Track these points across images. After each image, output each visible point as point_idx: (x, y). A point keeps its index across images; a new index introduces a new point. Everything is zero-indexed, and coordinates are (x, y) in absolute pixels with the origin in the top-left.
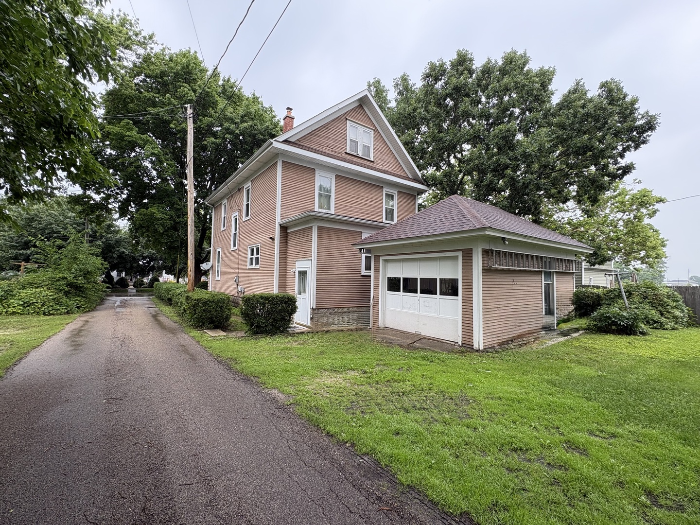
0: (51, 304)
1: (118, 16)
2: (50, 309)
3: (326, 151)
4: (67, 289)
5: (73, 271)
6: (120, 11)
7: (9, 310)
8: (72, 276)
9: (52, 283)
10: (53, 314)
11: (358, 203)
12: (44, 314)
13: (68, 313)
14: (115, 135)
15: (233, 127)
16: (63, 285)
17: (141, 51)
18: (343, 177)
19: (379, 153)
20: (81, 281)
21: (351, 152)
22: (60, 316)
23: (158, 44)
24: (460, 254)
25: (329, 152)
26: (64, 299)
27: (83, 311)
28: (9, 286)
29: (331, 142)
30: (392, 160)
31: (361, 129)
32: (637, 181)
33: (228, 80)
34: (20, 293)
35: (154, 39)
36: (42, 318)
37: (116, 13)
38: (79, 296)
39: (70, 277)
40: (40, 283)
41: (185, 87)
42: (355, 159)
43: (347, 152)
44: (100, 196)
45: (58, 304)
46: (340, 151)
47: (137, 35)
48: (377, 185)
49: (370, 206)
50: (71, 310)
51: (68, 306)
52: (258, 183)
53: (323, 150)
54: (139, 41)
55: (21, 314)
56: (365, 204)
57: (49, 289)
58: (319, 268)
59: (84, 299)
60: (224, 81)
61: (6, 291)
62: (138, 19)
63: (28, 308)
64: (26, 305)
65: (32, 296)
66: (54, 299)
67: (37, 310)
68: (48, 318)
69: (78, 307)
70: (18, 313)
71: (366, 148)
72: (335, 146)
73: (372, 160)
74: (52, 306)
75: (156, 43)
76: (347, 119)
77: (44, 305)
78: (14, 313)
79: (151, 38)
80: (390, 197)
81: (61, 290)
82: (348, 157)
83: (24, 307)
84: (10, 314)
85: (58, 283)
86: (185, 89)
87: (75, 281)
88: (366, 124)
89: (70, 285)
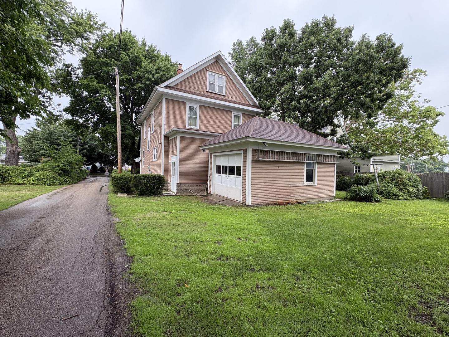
0: (51, 179)
1: (85, 13)
2: (51, 182)
3: (193, 91)
4: (60, 172)
5: (63, 162)
6: (86, 10)
7: (31, 182)
8: (63, 165)
9: (53, 169)
10: (52, 185)
11: (215, 122)
12: (48, 185)
13: (60, 184)
14: (85, 85)
15: (151, 76)
16: (58, 169)
17: (99, 33)
18: (205, 106)
19: (229, 90)
20: (67, 168)
21: (210, 91)
22: (56, 186)
23: (108, 29)
24: (242, 152)
25: (195, 92)
26: (58, 177)
27: (68, 183)
28: (31, 170)
29: (197, 86)
30: (238, 94)
31: (217, 76)
32: (427, 101)
33: (151, 47)
34: (36, 173)
35: (106, 25)
36: (47, 186)
37: (84, 11)
38: (67, 176)
39: (62, 166)
40: (46, 169)
41: (124, 54)
42: (213, 95)
43: (208, 90)
44: (82, 120)
45: (55, 180)
46: (203, 90)
47: (95, 24)
48: (228, 110)
49: (223, 123)
50: (62, 183)
51: (60, 181)
52: (157, 111)
53: (191, 91)
54: (97, 28)
55: (37, 185)
56: (220, 122)
57: (51, 171)
58: (181, 160)
59: (69, 177)
60: (149, 47)
61: (29, 173)
62: (97, 14)
63: (40, 181)
64: (39, 180)
65: (42, 175)
66: (53, 177)
67: (44, 182)
68: (49, 186)
69: (66, 182)
70: (35, 184)
71: (221, 88)
72: (199, 88)
73: (225, 95)
74: (52, 181)
75: (107, 28)
76: (207, 70)
77: (47, 180)
78: (33, 184)
79: (104, 25)
80: (237, 117)
81: (57, 172)
82: (208, 94)
83: (38, 181)
84: (31, 184)
85: (56, 168)
86: (123, 55)
87: (64, 168)
88: (220, 72)
89: (62, 170)
